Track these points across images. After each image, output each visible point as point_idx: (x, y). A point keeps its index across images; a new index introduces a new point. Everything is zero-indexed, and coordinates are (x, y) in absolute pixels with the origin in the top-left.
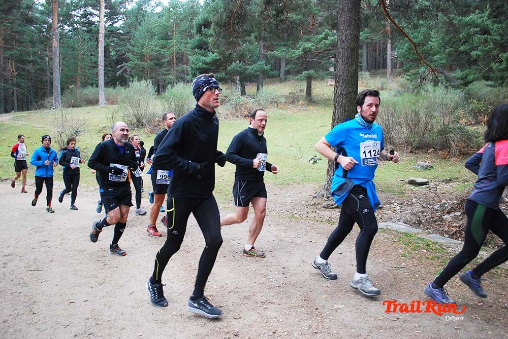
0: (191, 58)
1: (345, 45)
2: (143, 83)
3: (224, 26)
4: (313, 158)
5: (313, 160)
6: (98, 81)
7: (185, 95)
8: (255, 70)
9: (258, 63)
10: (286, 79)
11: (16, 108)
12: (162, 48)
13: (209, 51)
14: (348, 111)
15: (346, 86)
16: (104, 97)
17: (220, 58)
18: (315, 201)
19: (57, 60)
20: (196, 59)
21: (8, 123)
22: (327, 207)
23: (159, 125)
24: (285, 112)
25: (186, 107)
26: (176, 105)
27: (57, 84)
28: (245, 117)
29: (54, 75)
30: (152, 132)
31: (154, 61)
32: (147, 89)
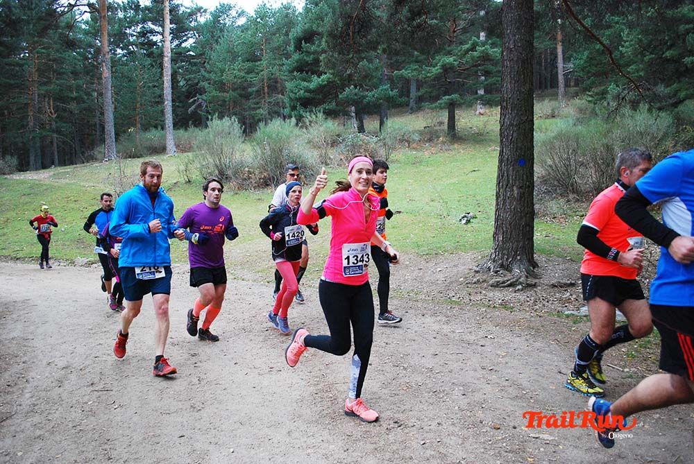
0: (289, 85)
1: (514, 55)
2: (226, 121)
3: (341, 37)
4: (465, 216)
5: (466, 219)
6: (164, 121)
8: (377, 97)
9: (381, 88)
11: (56, 161)
12: (248, 73)
13: (312, 74)
14: (521, 149)
15: (517, 114)
16: (173, 143)
17: (329, 82)
18: (478, 277)
19: (109, 94)
20: (295, 86)
21: (47, 182)
22: (496, 285)
23: (249, 178)
24: (420, 154)
25: (285, 152)
26: (273, 150)
27: (110, 128)
29: (106, 115)
30: (241, 187)
31: (238, 91)
32: (231, 129)
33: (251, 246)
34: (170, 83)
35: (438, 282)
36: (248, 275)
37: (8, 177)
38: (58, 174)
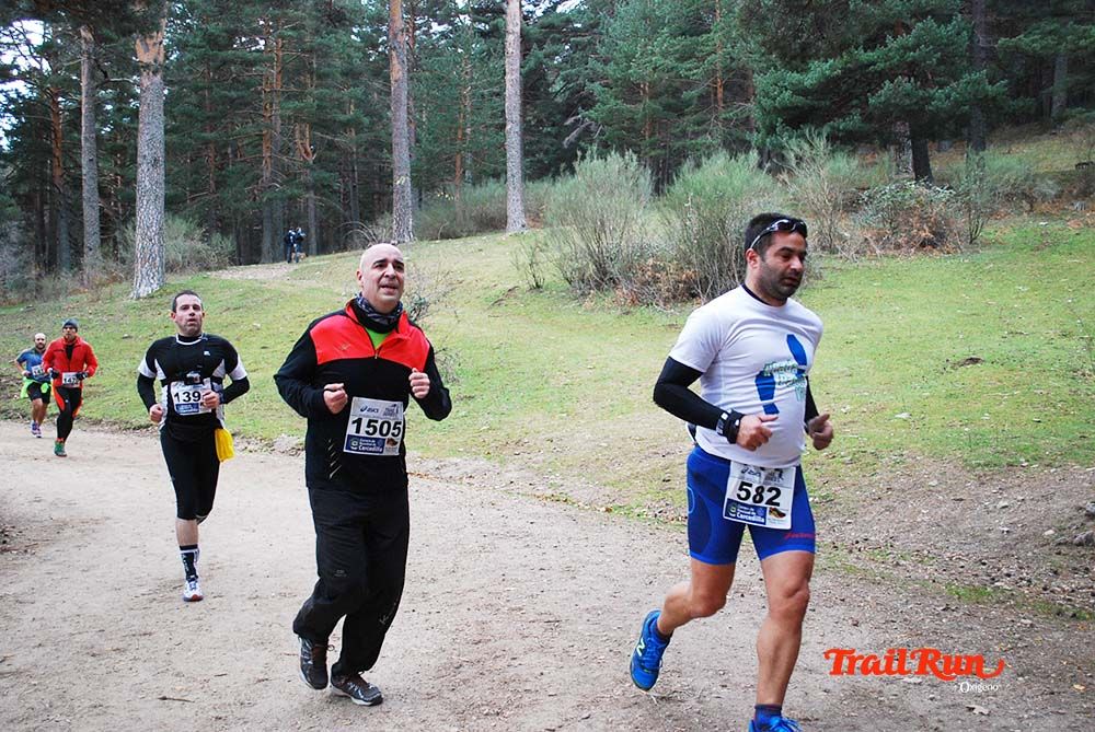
0: (760, 81)
2: (614, 157)
6: (505, 164)
7: (730, 189)
8: (956, 98)
9: (966, 77)
10: (1061, 120)
12: (682, 59)
16: (521, 208)
17: (847, 72)
19: (403, 115)
20: (773, 84)
21: (276, 285)
23: (656, 280)
24: (1056, 226)
26: (705, 221)
27: (402, 180)
28: (923, 245)
29: (396, 153)
30: (636, 300)
31: (665, 99)
32: (622, 178)
33: (618, 427)
34: (517, 88)
35: (991, 535)
36: (581, 490)
37: (214, 273)
38: (302, 269)
